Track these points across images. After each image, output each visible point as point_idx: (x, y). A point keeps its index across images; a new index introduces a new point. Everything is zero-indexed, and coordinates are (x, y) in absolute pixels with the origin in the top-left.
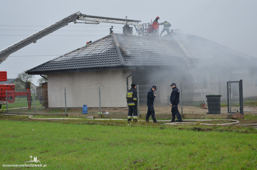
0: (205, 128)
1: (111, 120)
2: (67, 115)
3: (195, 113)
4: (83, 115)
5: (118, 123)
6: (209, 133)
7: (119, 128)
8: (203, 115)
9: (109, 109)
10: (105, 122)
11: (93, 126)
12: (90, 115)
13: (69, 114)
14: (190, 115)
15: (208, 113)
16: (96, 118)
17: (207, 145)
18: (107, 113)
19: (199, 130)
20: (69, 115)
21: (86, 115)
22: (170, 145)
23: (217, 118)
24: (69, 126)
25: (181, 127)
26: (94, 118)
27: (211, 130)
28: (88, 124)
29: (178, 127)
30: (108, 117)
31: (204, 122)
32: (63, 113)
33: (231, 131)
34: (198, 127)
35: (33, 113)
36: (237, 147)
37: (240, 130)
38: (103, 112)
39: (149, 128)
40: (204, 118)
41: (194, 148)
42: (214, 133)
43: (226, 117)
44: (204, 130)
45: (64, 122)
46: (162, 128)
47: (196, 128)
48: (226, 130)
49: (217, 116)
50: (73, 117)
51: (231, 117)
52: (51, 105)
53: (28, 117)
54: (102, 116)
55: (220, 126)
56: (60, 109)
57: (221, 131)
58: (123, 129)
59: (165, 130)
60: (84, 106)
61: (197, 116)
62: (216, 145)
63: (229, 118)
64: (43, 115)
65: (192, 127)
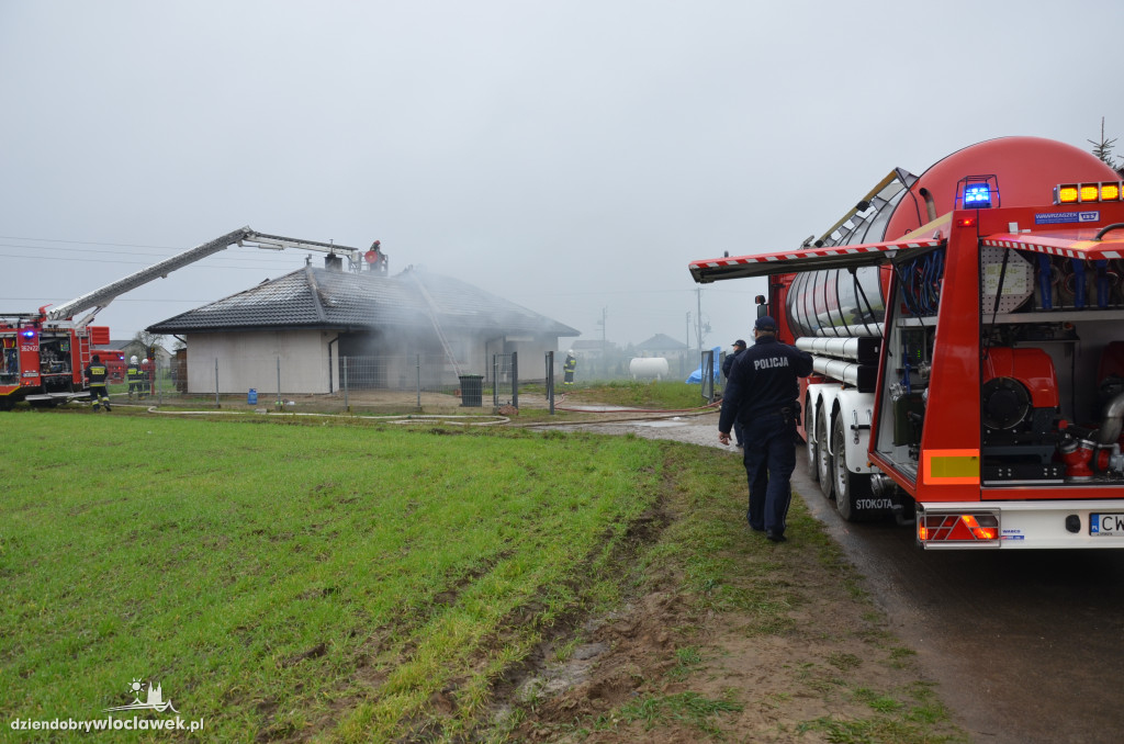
0: (452, 430)
1: (294, 416)
2: (219, 407)
3: (441, 404)
4: (248, 407)
5: (306, 421)
6: (456, 438)
7: (306, 429)
8: (452, 408)
9: (299, 395)
10: (284, 418)
11: (263, 426)
12: (261, 407)
13: (223, 404)
14: (432, 407)
15: (461, 406)
16: (272, 411)
17: (448, 457)
18: (292, 403)
19: (441, 432)
20: (223, 407)
21: (253, 407)
22: (386, 457)
23: (475, 414)
24: (218, 426)
25: (412, 428)
26: (268, 411)
27: (460, 432)
28: (254, 422)
29: (407, 428)
30: (292, 409)
31: (455, 420)
32: (214, 403)
33: (492, 435)
34: (440, 427)
35: (157, 402)
36: (495, 461)
37: (507, 433)
38: (286, 401)
39: (357, 429)
40: (454, 414)
41: (426, 463)
42: (464, 438)
43: (490, 411)
44: (448, 433)
45: (212, 419)
46: (380, 430)
47: (437, 430)
48: (485, 434)
49: (476, 410)
50: (229, 410)
51: (497, 412)
52: (192, 389)
53: (146, 409)
54: (281, 409)
55: (476, 427)
56: (209, 396)
57: (476, 434)
58: (313, 431)
59: (385, 433)
60: (252, 390)
61: (443, 410)
62: (462, 458)
63: (494, 414)
64: (175, 406)
65: (431, 428)
